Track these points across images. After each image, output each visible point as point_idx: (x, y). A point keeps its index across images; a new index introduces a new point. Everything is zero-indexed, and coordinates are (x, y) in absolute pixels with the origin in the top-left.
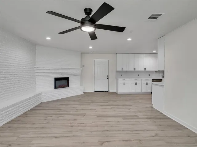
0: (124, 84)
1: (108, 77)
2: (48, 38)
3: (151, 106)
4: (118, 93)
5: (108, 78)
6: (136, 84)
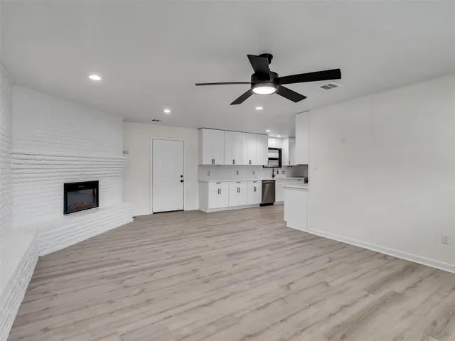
0: (219, 191)
1: (182, 179)
2: (95, 77)
3: (284, 224)
4: (208, 211)
5: (182, 181)
6: (239, 190)
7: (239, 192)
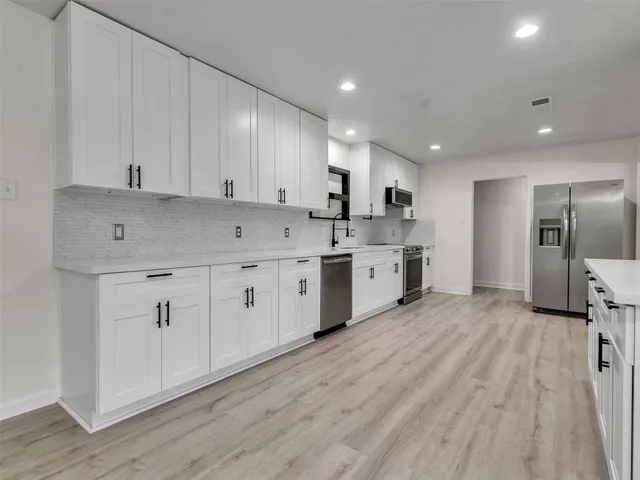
6: (250, 298)
7: (249, 302)
